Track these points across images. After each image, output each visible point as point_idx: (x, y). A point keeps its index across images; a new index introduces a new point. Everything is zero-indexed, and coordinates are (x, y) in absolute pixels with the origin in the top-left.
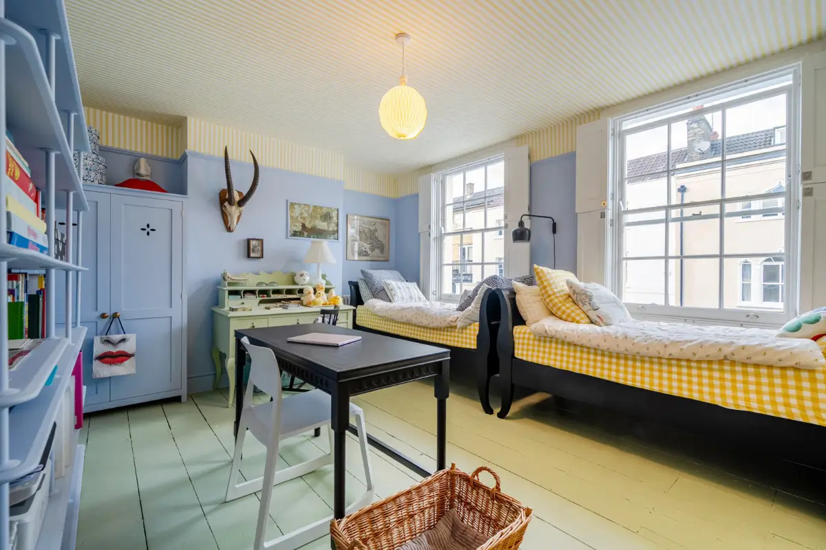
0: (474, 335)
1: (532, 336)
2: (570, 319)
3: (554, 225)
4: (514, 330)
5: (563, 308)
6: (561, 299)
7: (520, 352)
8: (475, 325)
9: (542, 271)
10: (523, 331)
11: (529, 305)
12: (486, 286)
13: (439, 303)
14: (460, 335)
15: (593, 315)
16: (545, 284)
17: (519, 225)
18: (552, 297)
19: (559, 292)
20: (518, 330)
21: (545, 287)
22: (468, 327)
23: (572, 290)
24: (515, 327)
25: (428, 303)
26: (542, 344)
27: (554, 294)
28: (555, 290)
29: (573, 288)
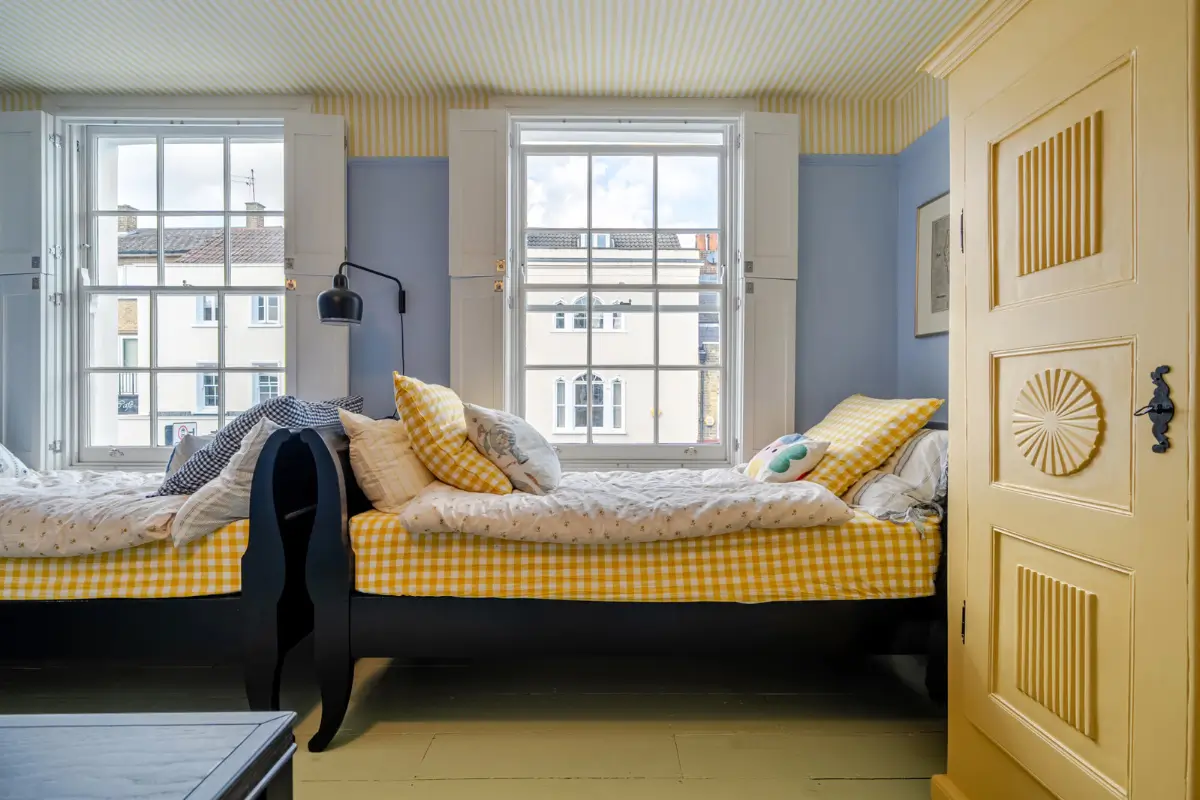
0: (233, 555)
1: (402, 537)
2: (477, 487)
3: (402, 295)
4: (353, 527)
5: (464, 464)
6: (455, 445)
7: (372, 578)
8: (233, 530)
9: (413, 387)
10: (378, 526)
11: (384, 464)
12: (268, 426)
13: (76, 475)
14: (183, 563)
15: (518, 474)
16: (422, 414)
17: (336, 284)
18: (439, 442)
19: (449, 430)
20: (365, 527)
21: (420, 422)
22: (212, 538)
23: (476, 425)
24: (356, 519)
25: (33, 477)
26: (428, 550)
27: (441, 436)
28: (442, 428)
29: (479, 423)
